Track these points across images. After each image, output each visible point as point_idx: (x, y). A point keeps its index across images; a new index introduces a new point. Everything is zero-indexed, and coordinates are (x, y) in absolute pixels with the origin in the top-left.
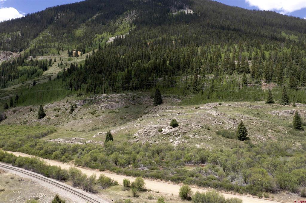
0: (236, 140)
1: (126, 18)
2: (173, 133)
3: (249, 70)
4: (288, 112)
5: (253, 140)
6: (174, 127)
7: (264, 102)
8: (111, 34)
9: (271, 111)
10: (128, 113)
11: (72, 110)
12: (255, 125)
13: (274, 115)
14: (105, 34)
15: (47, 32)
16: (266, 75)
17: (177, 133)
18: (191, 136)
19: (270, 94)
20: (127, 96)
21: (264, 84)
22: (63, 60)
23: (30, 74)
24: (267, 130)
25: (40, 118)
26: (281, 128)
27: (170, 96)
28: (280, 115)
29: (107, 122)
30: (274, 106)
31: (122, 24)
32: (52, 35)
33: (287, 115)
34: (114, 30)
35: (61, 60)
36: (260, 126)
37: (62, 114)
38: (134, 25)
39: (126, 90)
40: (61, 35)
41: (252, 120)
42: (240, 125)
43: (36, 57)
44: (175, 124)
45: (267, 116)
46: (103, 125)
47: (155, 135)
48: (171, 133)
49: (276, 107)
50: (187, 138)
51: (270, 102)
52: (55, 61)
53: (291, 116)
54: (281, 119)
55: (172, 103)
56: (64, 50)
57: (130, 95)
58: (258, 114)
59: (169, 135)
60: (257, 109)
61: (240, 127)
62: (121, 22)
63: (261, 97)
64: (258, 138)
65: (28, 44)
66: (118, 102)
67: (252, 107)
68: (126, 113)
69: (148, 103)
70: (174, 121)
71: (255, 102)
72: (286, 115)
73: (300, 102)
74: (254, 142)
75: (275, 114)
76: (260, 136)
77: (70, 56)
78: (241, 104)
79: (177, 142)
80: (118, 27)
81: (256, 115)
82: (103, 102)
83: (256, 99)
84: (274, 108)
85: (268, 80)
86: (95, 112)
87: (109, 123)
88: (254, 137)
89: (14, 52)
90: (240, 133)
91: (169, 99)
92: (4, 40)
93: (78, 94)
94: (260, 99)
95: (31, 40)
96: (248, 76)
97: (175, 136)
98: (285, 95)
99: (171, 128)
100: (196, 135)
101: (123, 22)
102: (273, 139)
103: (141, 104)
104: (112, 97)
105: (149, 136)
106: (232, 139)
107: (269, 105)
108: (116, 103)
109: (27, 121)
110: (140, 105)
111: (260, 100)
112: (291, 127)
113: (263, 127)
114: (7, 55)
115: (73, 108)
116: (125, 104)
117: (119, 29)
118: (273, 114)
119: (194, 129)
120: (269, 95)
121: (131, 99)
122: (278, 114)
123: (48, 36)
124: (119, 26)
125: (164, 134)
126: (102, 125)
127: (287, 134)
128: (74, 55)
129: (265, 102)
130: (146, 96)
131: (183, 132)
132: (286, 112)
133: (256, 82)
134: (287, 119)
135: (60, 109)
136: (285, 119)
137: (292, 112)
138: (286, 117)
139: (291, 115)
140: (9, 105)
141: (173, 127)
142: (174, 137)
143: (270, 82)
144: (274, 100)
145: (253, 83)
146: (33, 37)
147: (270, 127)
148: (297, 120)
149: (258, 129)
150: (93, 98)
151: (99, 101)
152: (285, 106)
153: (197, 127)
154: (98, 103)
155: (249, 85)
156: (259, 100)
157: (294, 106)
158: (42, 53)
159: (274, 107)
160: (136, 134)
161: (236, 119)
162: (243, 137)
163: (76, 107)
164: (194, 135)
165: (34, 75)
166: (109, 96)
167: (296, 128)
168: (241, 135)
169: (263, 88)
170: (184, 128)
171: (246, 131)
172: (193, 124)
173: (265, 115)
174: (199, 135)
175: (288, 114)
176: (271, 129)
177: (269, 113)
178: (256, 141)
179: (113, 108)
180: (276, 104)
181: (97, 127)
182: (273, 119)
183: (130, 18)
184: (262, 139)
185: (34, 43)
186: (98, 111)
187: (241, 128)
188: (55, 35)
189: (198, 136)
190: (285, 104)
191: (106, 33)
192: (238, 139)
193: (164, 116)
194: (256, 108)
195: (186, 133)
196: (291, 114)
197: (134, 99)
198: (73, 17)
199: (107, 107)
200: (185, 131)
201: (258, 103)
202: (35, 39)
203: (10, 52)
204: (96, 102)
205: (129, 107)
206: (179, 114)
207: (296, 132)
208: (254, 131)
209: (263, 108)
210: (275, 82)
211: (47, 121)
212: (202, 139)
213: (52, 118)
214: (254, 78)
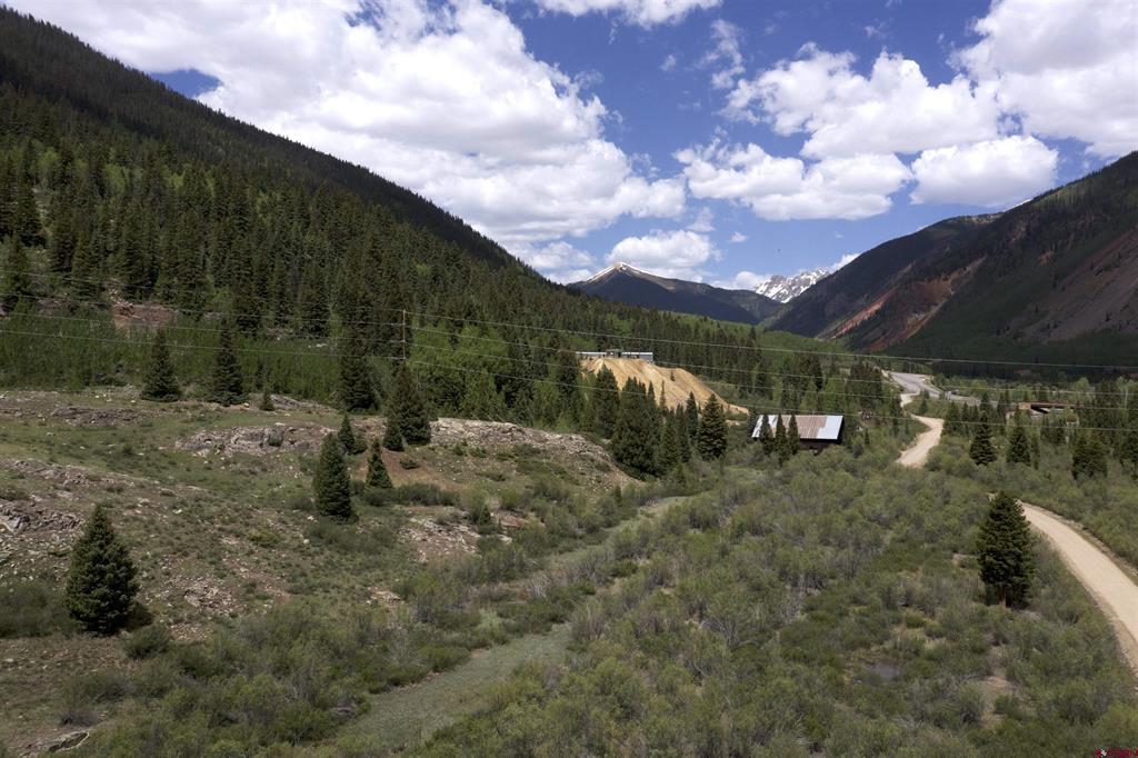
0: (68, 637)
3: (36, 227)
4: (263, 435)
5: (170, 614)
7: (131, 391)
9: (182, 435)
12: (152, 522)
13: (203, 453)
16: (131, 263)
19: (161, 354)
21: (121, 303)
24: (218, 543)
26: (270, 518)
28: (228, 452)
30: (186, 408)
33: (259, 450)
36: (175, 523)
41: (120, 490)
42: (93, 535)
45: (173, 464)
49: (197, 413)
51: (162, 391)
53: (275, 453)
54: (242, 472)
58: (128, 452)
60: (108, 427)
61: (94, 551)
63: (114, 367)
64: (193, 600)
67: (79, 419)
71: (88, 389)
72: (253, 449)
73: (286, 392)
74: (182, 625)
75: (207, 450)
76: (203, 587)
78: (16, 404)
81: (118, 458)
83: (88, 379)
84: (192, 420)
85: (140, 287)
88: (170, 599)
90: (95, 593)
94: (110, 376)
96: (40, 258)
98: (227, 362)
102: (268, 590)
106: (35, 634)
107: (162, 405)
111: (110, 382)
112: (304, 507)
113: (190, 527)
118: (199, 448)
120: (159, 357)
122: (222, 448)
127: (313, 549)
129: (137, 393)
132: (252, 437)
133: (81, 294)
134: (264, 470)
136: (257, 469)
137: (276, 437)
138: (257, 462)
139: (275, 448)
143: (147, 297)
144: (178, 381)
145: (64, 293)
147: (224, 522)
148: (335, 474)
149: (172, 544)
152: (232, 407)
155: (42, 302)
156: (103, 383)
157: (267, 410)
159: (189, 414)
161: (27, 499)
162: (111, 608)
167: (333, 513)
168: (103, 598)
169: (120, 323)
171: (131, 573)
173: (164, 455)
175: (261, 445)
176: (231, 532)
177: (178, 444)
178: (190, 617)
180: (191, 403)
182: (208, 474)
184: (217, 601)
187: (97, 559)
190: (230, 401)
192: (81, 632)
194: (101, 423)
196: (272, 444)
201: (102, 398)
207: (339, 529)
208: (155, 556)
209: (140, 419)
210: (168, 297)
214: (69, 269)
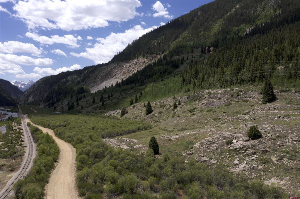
1: (270, 3)
2: (245, 149)
6: (253, 139)
8: (250, 25)
10: (226, 112)
11: (175, 107)
14: (242, 26)
15: (186, 34)
17: (251, 150)
18: (274, 159)
20: (232, 92)
22: (194, 58)
23: (162, 73)
25: (147, 114)
27: (289, 91)
29: (199, 123)
31: (263, 12)
32: (190, 35)
34: (254, 20)
35: (193, 57)
37: (165, 111)
38: (279, 10)
39: (234, 84)
40: (198, 34)
43: (173, 57)
44: (255, 135)
46: (194, 125)
47: (217, 149)
48: (242, 148)
50: (265, 162)
52: (187, 59)
55: (291, 100)
56: (199, 47)
57: (236, 90)
59: (239, 151)
62: (263, 10)
65: (168, 47)
66: (220, 99)
68: (223, 112)
69: (255, 100)
70: (253, 128)
77: (202, 53)
79: (244, 165)
80: (259, 16)
82: (205, 98)
86: (194, 110)
87: (200, 124)
89: (158, 55)
91: (287, 94)
92: (151, 46)
93: (185, 90)
95: (172, 42)
97: (248, 154)
99: (247, 141)
100: (285, 159)
101: (265, 9)
103: (247, 101)
104: (215, 93)
105: (210, 149)
108: (217, 99)
109: (138, 117)
110: (245, 103)
114: (152, 58)
115: (176, 105)
116: (227, 102)
117: (260, 18)
119: (288, 147)
121: (236, 95)
123: (187, 37)
124: (260, 14)
125: (231, 148)
126: (192, 126)
128: (206, 52)
130: (255, 91)
131: (262, 149)
135: (165, 106)
140: (134, 101)
141: (251, 139)
142: (244, 156)
146: (173, 39)
150: (196, 95)
151: (202, 97)
153: (295, 143)
154: (200, 99)
158: (178, 53)
160: (198, 143)
163: (180, 104)
164: (282, 158)
165: (165, 74)
166: (212, 92)
170: (269, 144)
172: (289, 137)
174: (291, 159)
179: (213, 106)
181: (187, 127)
183: (275, 3)
185: (174, 45)
186: (197, 109)
188: (192, 35)
189: (287, 161)
191: (244, 24)
193: (255, 119)
195: (267, 151)
197: (238, 95)
198: (212, 15)
199: (207, 105)
200: (268, 147)
202: (175, 41)
203: (155, 55)
204: (198, 99)
205: (230, 104)
206: (279, 117)
211: (151, 117)
212: (292, 169)
213: (156, 115)
